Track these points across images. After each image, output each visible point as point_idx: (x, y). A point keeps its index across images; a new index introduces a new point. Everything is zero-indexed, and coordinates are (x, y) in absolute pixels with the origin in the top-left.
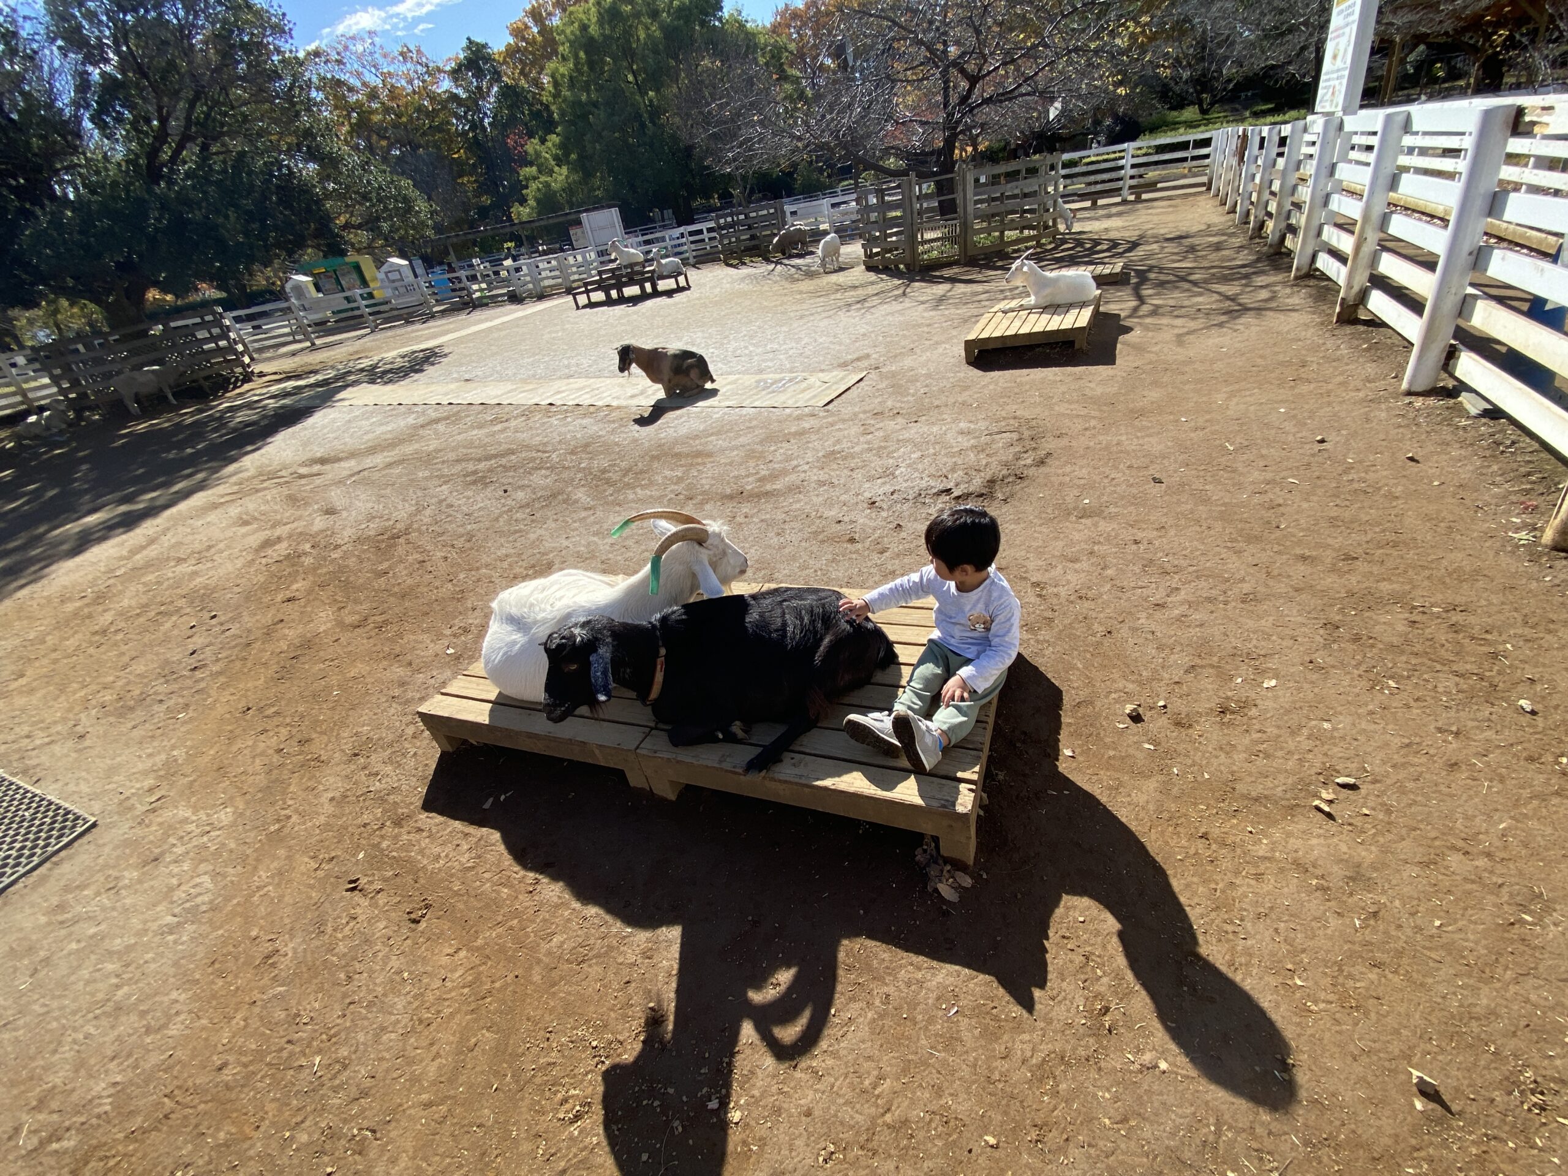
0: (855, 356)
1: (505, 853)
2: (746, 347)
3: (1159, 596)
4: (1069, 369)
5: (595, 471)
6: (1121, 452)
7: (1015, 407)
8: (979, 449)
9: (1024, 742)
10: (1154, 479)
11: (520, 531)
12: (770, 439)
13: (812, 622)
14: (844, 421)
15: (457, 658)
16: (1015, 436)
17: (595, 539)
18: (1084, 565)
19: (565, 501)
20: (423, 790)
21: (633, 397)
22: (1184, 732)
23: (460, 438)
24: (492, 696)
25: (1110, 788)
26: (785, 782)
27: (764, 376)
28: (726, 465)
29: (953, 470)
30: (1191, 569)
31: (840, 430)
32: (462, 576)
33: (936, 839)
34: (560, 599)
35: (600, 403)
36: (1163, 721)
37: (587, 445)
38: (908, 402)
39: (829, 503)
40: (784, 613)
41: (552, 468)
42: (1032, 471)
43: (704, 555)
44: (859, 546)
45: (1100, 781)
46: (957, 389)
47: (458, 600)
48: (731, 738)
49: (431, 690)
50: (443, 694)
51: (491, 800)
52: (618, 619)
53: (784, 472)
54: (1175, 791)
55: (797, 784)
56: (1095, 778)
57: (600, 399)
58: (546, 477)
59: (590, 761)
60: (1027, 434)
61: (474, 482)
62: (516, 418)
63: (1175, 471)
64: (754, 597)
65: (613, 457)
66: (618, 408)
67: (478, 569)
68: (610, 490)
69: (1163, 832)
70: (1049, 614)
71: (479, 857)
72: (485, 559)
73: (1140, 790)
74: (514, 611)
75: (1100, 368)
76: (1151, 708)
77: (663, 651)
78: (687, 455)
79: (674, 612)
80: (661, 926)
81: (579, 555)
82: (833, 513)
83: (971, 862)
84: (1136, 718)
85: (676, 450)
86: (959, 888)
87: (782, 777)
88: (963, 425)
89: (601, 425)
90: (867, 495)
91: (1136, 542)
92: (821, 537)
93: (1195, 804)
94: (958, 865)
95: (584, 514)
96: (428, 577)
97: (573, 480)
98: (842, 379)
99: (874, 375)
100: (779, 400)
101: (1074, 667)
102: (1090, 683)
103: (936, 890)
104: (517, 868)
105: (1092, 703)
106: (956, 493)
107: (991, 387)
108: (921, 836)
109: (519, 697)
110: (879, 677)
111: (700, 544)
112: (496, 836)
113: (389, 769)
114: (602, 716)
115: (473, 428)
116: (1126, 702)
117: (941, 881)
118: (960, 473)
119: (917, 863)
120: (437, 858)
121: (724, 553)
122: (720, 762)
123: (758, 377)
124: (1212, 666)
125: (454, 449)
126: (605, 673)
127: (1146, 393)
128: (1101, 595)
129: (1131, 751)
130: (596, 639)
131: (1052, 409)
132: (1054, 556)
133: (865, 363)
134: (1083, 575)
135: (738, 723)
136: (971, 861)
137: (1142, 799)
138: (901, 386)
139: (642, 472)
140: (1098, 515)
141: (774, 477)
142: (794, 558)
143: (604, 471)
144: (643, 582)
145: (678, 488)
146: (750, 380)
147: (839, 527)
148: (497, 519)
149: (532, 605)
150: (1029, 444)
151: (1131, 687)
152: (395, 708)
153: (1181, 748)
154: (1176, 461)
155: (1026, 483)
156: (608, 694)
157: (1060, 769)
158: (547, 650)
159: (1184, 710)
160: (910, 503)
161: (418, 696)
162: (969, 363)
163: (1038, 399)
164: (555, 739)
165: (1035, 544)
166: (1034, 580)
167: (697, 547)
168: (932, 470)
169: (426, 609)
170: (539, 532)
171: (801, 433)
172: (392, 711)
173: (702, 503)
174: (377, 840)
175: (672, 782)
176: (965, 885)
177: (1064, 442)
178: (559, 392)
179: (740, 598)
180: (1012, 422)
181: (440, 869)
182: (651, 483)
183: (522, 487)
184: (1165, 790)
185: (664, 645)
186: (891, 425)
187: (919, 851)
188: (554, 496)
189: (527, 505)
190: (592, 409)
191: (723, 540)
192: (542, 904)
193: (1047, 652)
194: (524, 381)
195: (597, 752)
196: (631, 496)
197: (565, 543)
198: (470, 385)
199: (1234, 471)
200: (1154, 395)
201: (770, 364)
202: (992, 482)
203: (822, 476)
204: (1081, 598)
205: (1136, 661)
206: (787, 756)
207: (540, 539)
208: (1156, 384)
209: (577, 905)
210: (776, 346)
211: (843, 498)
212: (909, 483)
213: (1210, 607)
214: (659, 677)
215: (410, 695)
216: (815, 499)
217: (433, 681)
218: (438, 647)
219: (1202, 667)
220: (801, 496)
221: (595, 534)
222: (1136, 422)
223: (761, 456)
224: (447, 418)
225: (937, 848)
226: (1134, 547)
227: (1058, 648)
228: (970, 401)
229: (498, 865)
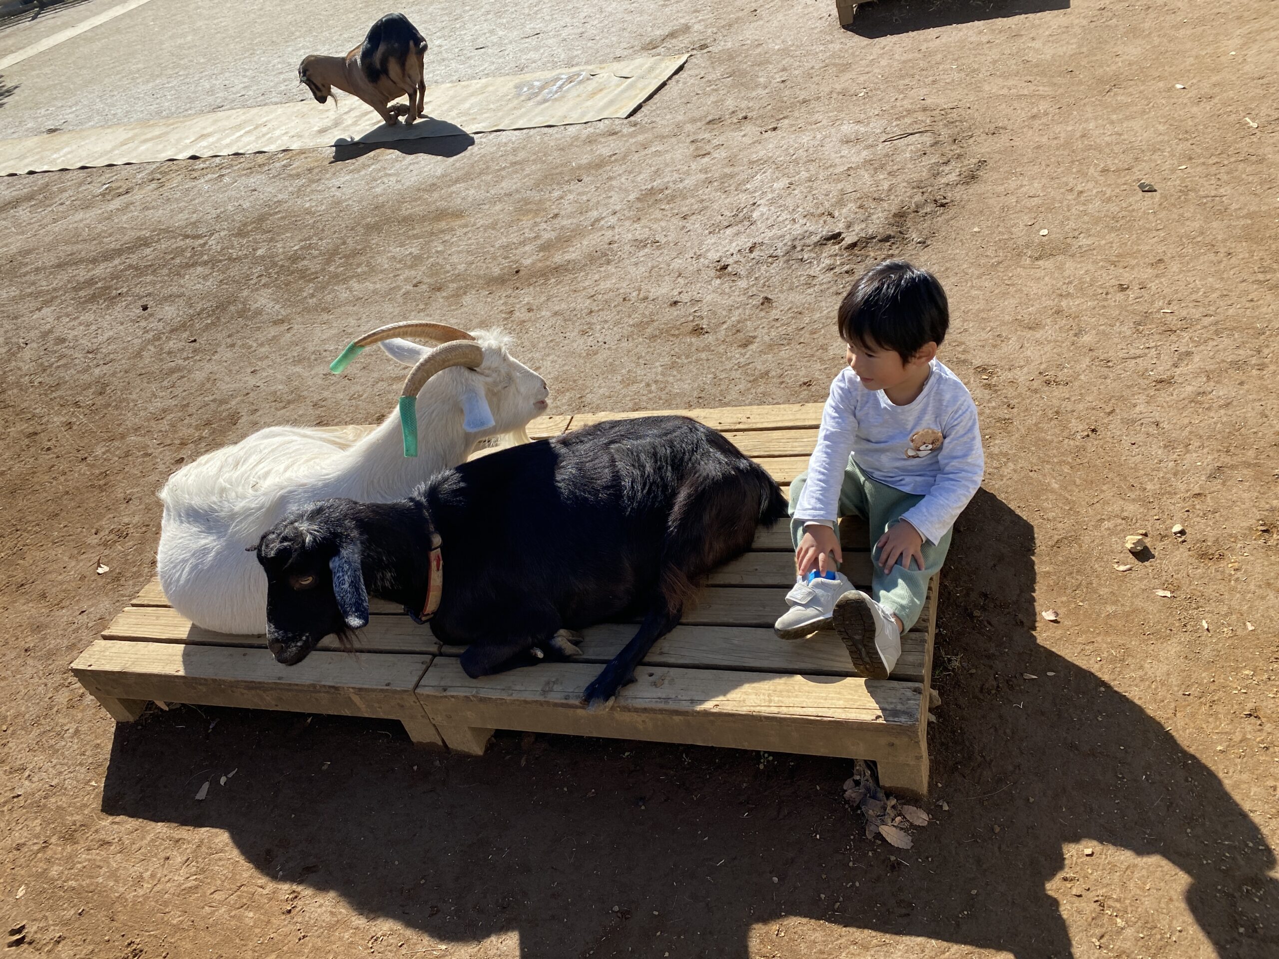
0: (667, 30)
1: (241, 860)
2: (492, 32)
3: (1162, 369)
4: (1000, 22)
5: (280, 260)
6: (1089, 148)
7: (923, 91)
8: (875, 165)
9: (984, 609)
10: (1142, 186)
11: (178, 369)
12: (551, 178)
13: (658, 469)
14: (662, 138)
15: (116, 578)
16: (928, 139)
17: (298, 369)
18: (1049, 332)
19: (241, 314)
20: (99, 784)
21: (323, 131)
22: (1212, 567)
23: (57, 228)
24: (183, 632)
25: (1113, 660)
26: (645, 710)
27: (528, 77)
28: (486, 228)
29: (840, 203)
30: (1207, 321)
31: (657, 153)
32: (99, 451)
33: (872, 765)
34: (266, 475)
35: (271, 148)
36: (1181, 554)
37: (261, 219)
38: (759, 98)
39: (655, 274)
40: (613, 461)
41: (212, 262)
42: (958, 194)
43: (479, 382)
44: (710, 338)
45: (1097, 652)
46: (832, 70)
47: (101, 489)
48: (556, 656)
49: (84, 634)
50: (105, 638)
51: (206, 786)
52: (364, 500)
53: (578, 232)
54: (1207, 653)
55: (661, 711)
56: (1090, 647)
57: (271, 141)
58: (206, 278)
59: (347, 712)
60: (945, 133)
61: (93, 299)
62: (141, 185)
63: (1173, 171)
64: (565, 442)
65: (306, 233)
66: (302, 152)
67: (123, 437)
68: (310, 289)
69: (1193, 715)
70: (1004, 413)
71: (203, 871)
72: (131, 420)
73: (1156, 658)
74: (197, 502)
75: (1047, 15)
76: (1163, 537)
77: (437, 540)
78: (423, 219)
79: (445, 480)
80: (488, 935)
81: (276, 398)
82: (664, 290)
83: (924, 789)
84: (1142, 554)
85: (404, 213)
86: (910, 828)
87: (639, 704)
88: (847, 128)
89: (279, 184)
90: (713, 255)
91: (1122, 288)
92: (649, 331)
93: (1237, 670)
94: (907, 797)
95: (273, 331)
96: (46, 458)
97: (248, 278)
98: (651, 69)
99: (700, 59)
100: (555, 114)
101: (1047, 489)
102: (1072, 509)
103: (879, 836)
104: (263, 880)
105: (1076, 539)
106: (849, 240)
107: (884, 62)
108: (848, 764)
109: (225, 630)
110: (764, 538)
111: (471, 369)
112: (222, 837)
113: (39, 759)
114: (357, 645)
115: (74, 208)
116: (1125, 532)
117: (884, 823)
118: (852, 206)
119: (847, 802)
120: (139, 880)
121: (510, 379)
122: (544, 692)
123: (517, 80)
124: (1247, 465)
125: (50, 248)
126: (354, 584)
127: (1119, 49)
128: (1076, 376)
129: (1139, 603)
130: (335, 535)
131: (978, 89)
132: (1003, 323)
133: (683, 41)
134: (1048, 348)
135: (562, 632)
136: (923, 787)
137: (1158, 670)
138: (744, 74)
139: (355, 253)
140: (1064, 252)
141: (564, 240)
142: (612, 368)
143: (295, 258)
144: (391, 438)
145: (417, 273)
146: (506, 85)
147: (675, 312)
148: (138, 355)
149: (223, 490)
150: (950, 150)
151: (1131, 509)
152: (33, 666)
153: (1209, 591)
154: (1172, 155)
155: (952, 212)
156: (364, 615)
157: (1040, 641)
158: (262, 560)
159: (1211, 535)
160: (781, 263)
161: (66, 642)
162: (846, 27)
163: (956, 76)
164: (290, 688)
165: (975, 307)
166: (977, 362)
167: (467, 373)
168: (809, 206)
169: (52, 508)
170: (208, 367)
171: (599, 164)
172: (29, 671)
173: (457, 295)
174: (42, 865)
175: (473, 729)
176: (918, 822)
177: (1003, 140)
178: (203, 137)
179: (543, 444)
180: (920, 116)
181: (146, 897)
182: (372, 270)
183: (170, 298)
184: (1191, 655)
185: (440, 530)
186: (737, 138)
187: (848, 784)
188: (222, 307)
189: (183, 326)
190: (260, 159)
191: (505, 359)
192: (308, 926)
193: (1006, 471)
194: (144, 123)
195: (356, 699)
196: (344, 295)
197: (252, 381)
198: (57, 138)
199: (1261, 161)
200: (1133, 51)
201: (532, 55)
202: (900, 216)
203: (640, 231)
204: (1048, 383)
205: (1136, 469)
206: (641, 672)
207: (211, 379)
208: (1134, 32)
209: (359, 921)
210: (539, 26)
211: (677, 264)
212: (775, 231)
213: (1239, 376)
214: (436, 579)
215: (52, 643)
216: (632, 269)
217: (83, 618)
218: (83, 565)
219: (1233, 467)
220: (611, 268)
221: (298, 361)
222: (1108, 99)
223: (539, 209)
224: (29, 197)
225: (875, 777)
226: (1120, 296)
227: (1022, 463)
228: (854, 88)
229: (233, 879)
